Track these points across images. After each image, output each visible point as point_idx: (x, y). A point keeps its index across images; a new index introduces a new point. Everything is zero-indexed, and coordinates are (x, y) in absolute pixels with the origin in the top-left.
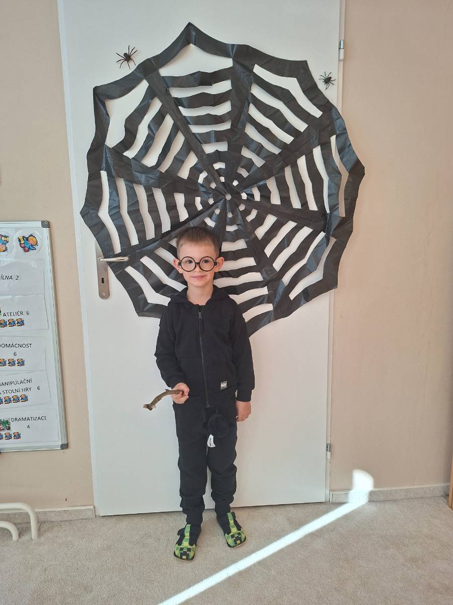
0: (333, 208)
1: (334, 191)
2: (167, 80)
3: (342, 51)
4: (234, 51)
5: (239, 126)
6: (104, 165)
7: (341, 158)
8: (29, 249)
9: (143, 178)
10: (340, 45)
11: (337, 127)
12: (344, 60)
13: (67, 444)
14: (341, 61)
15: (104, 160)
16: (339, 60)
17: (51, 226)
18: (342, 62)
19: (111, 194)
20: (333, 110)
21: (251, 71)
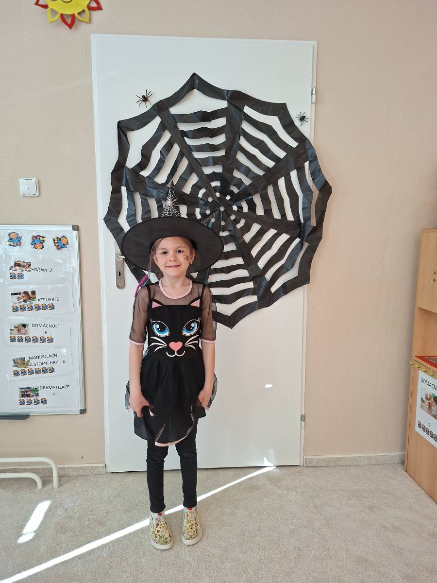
0: (307, 219)
1: (307, 206)
2: (175, 116)
3: (314, 96)
4: (229, 95)
5: (232, 153)
6: (124, 182)
7: (313, 180)
8: (62, 247)
9: (154, 192)
10: (312, 91)
11: (309, 155)
12: (316, 103)
13: (85, 409)
14: (314, 103)
15: (124, 178)
16: (312, 103)
17: (80, 229)
18: (314, 105)
19: (129, 204)
20: (307, 142)
21: (242, 111)
